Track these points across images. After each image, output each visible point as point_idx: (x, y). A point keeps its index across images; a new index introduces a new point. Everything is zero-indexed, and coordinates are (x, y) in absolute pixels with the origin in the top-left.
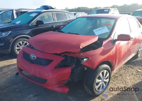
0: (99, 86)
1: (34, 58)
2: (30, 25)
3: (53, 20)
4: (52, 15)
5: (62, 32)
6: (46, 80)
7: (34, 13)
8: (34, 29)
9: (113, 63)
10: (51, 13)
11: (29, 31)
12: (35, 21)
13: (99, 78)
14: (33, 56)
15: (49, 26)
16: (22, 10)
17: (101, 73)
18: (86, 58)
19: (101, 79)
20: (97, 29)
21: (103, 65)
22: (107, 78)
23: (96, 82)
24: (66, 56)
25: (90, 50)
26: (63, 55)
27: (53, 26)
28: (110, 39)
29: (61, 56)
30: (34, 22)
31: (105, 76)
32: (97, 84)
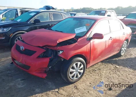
0: (73, 74)
1: (23, 49)
2: (28, 23)
3: (49, 19)
4: (49, 15)
5: (51, 30)
6: (29, 67)
7: (33, 13)
8: (32, 26)
9: (87, 57)
10: (48, 13)
11: (27, 28)
12: (33, 19)
13: (73, 68)
14: (22, 48)
15: (46, 24)
16: (26, 10)
17: (75, 64)
18: (62, 51)
19: (75, 69)
20: (78, 29)
21: (77, 57)
22: (81, 69)
23: (70, 71)
24: (48, 49)
25: (66, 45)
26: (45, 48)
27: (49, 24)
28: (86, 37)
29: (44, 49)
30: (32, 21)
31: (79, 67)
32: (71, 73)
